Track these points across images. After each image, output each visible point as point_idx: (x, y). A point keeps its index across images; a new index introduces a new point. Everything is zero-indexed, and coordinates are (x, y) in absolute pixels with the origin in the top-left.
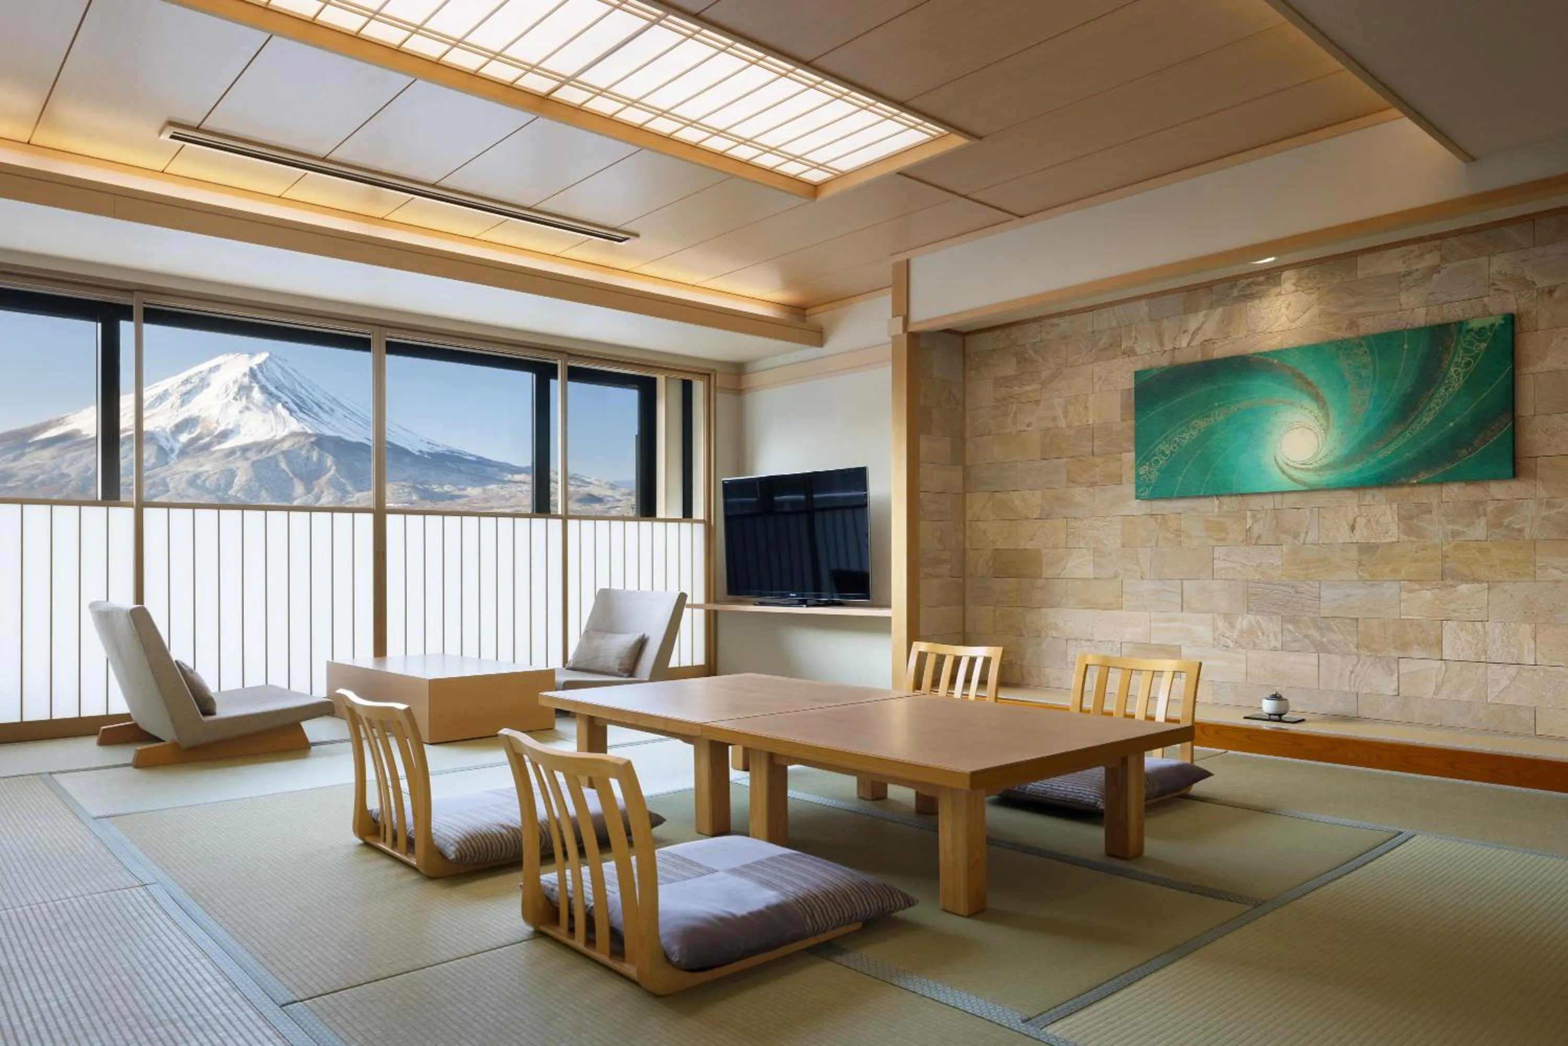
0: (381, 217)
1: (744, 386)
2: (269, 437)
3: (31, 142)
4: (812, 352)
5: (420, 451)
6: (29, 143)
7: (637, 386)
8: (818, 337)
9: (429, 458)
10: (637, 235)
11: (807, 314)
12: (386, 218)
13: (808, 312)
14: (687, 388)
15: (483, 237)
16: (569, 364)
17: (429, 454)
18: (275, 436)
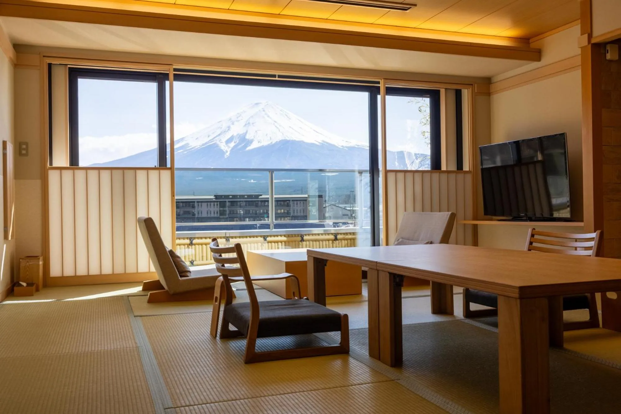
0: (326, 18)
1: (491, 91)
2: (269, 142)
3: (176, 3)
4: (534, 65)
5: (342, 146)
6: (175, 4)
7: (429, 96)
8: (537, 55)
9: (347, 149)
10: (415, 5)
11: (530, 42)
12: (328, 19)
13: (531, 41)
14: (458, 94)
15: (377, 22)
16: (386, 86)
17: (347, 147)
18: (272, 143)
